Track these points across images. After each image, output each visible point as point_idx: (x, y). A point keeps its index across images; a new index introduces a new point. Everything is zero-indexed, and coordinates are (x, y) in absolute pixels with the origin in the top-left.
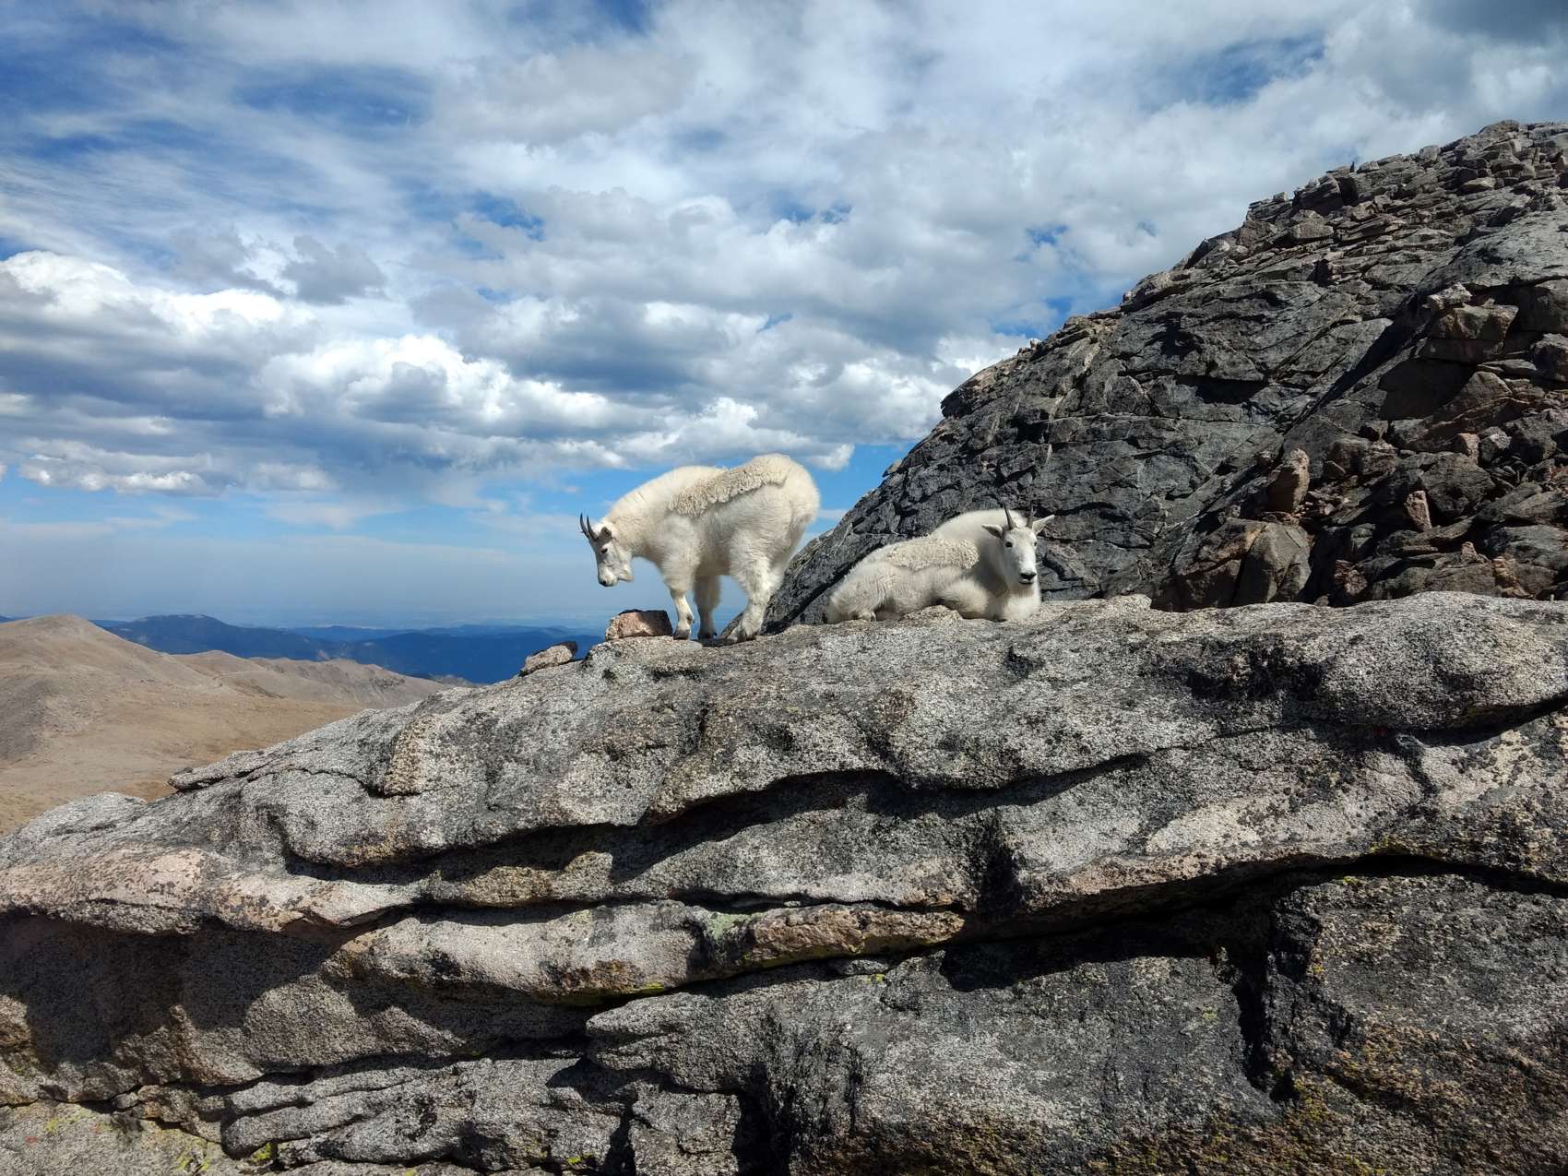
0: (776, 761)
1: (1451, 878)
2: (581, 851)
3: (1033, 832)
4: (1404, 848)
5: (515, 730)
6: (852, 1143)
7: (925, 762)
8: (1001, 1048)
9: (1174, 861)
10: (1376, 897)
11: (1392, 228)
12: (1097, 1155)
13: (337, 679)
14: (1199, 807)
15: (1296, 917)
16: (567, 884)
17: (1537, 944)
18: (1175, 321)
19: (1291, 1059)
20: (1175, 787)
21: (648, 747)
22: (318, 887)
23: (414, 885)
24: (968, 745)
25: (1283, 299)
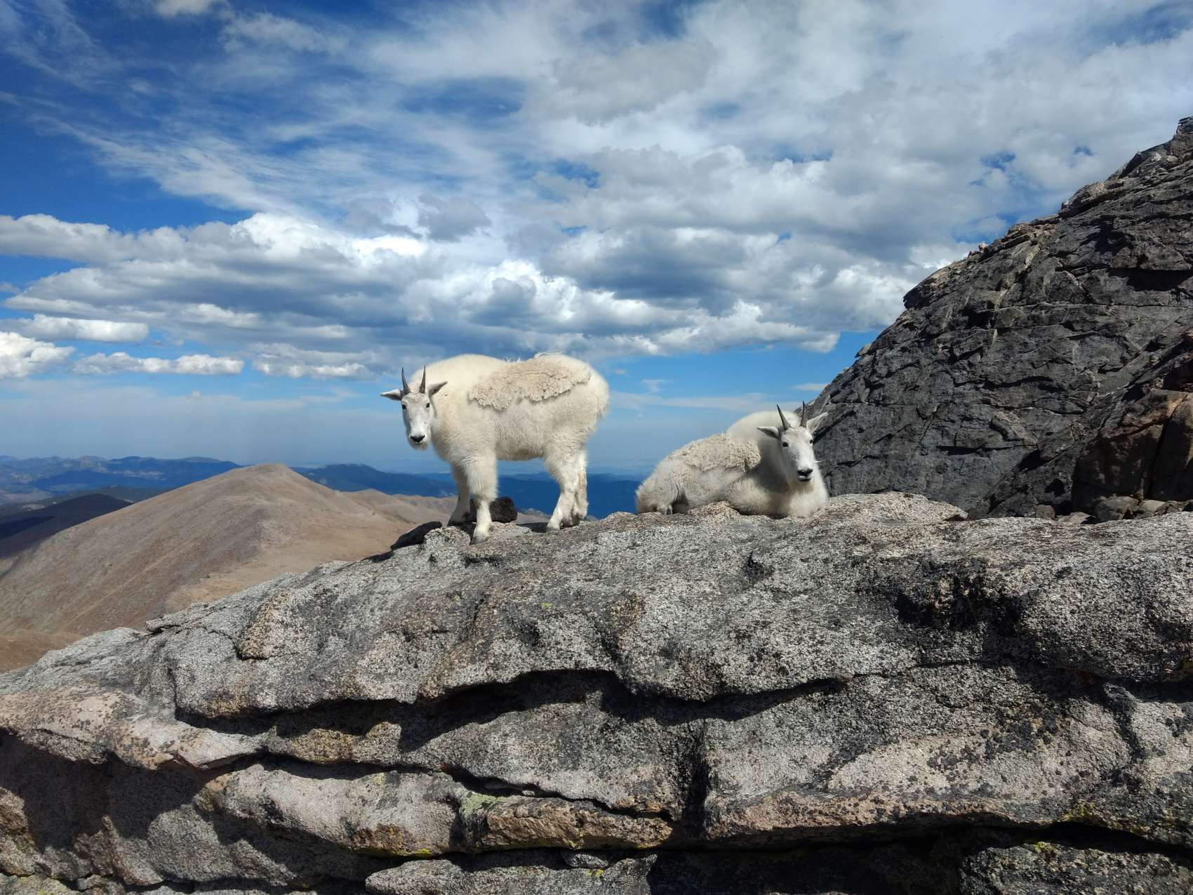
1: (1153, 859)
4: (1101, 821)
7: (645, 668)
9: (847, 804)
10: (1067, 873)
14: (890, 742)
15: (980, 882)
16: (365, 750)
18: (1108, 222)
20: (870, 717)
21: (434, 632)
22: (189, 733)
23: (258, 737)
24: (682, 655)
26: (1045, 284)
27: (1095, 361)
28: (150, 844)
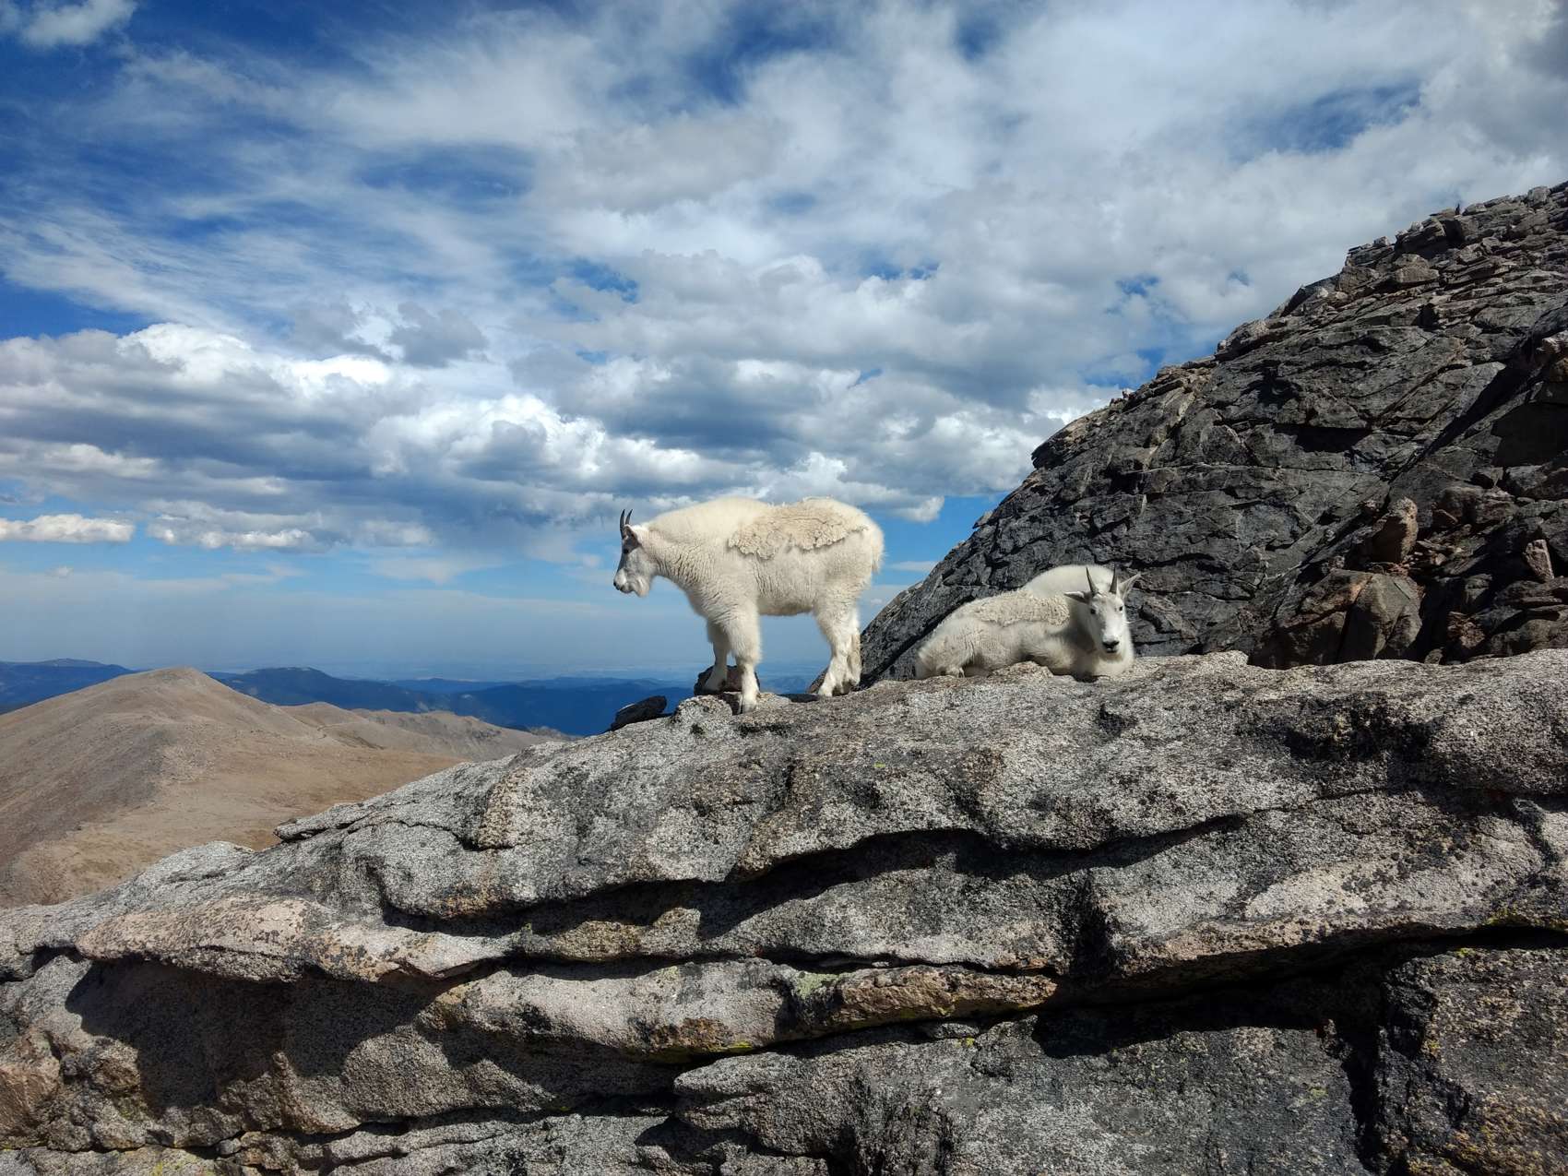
0: (863, 819)
2: (670, 907)
3: (1126, 895)
4: (1525, 919)
5: (605, 785)
7: (1015, 821)
8: (1097, 1119)
9: (1275, 927)
10: (1494, 971)
11: (1502, 270)
13: (437, 730)
14: (1300, 871)
15: (1409, 990)
16: (656, 940)
18: (1271, 369)
19: (1406, 1140)
20: (1274, 850)
21: (736, 803)
22: (414, 938)
23: (507, 938)
24: (1059, 805)
25: (1387, 345)
26: (1201, 440)
27: (1262, 536)
28: (344, 1081)
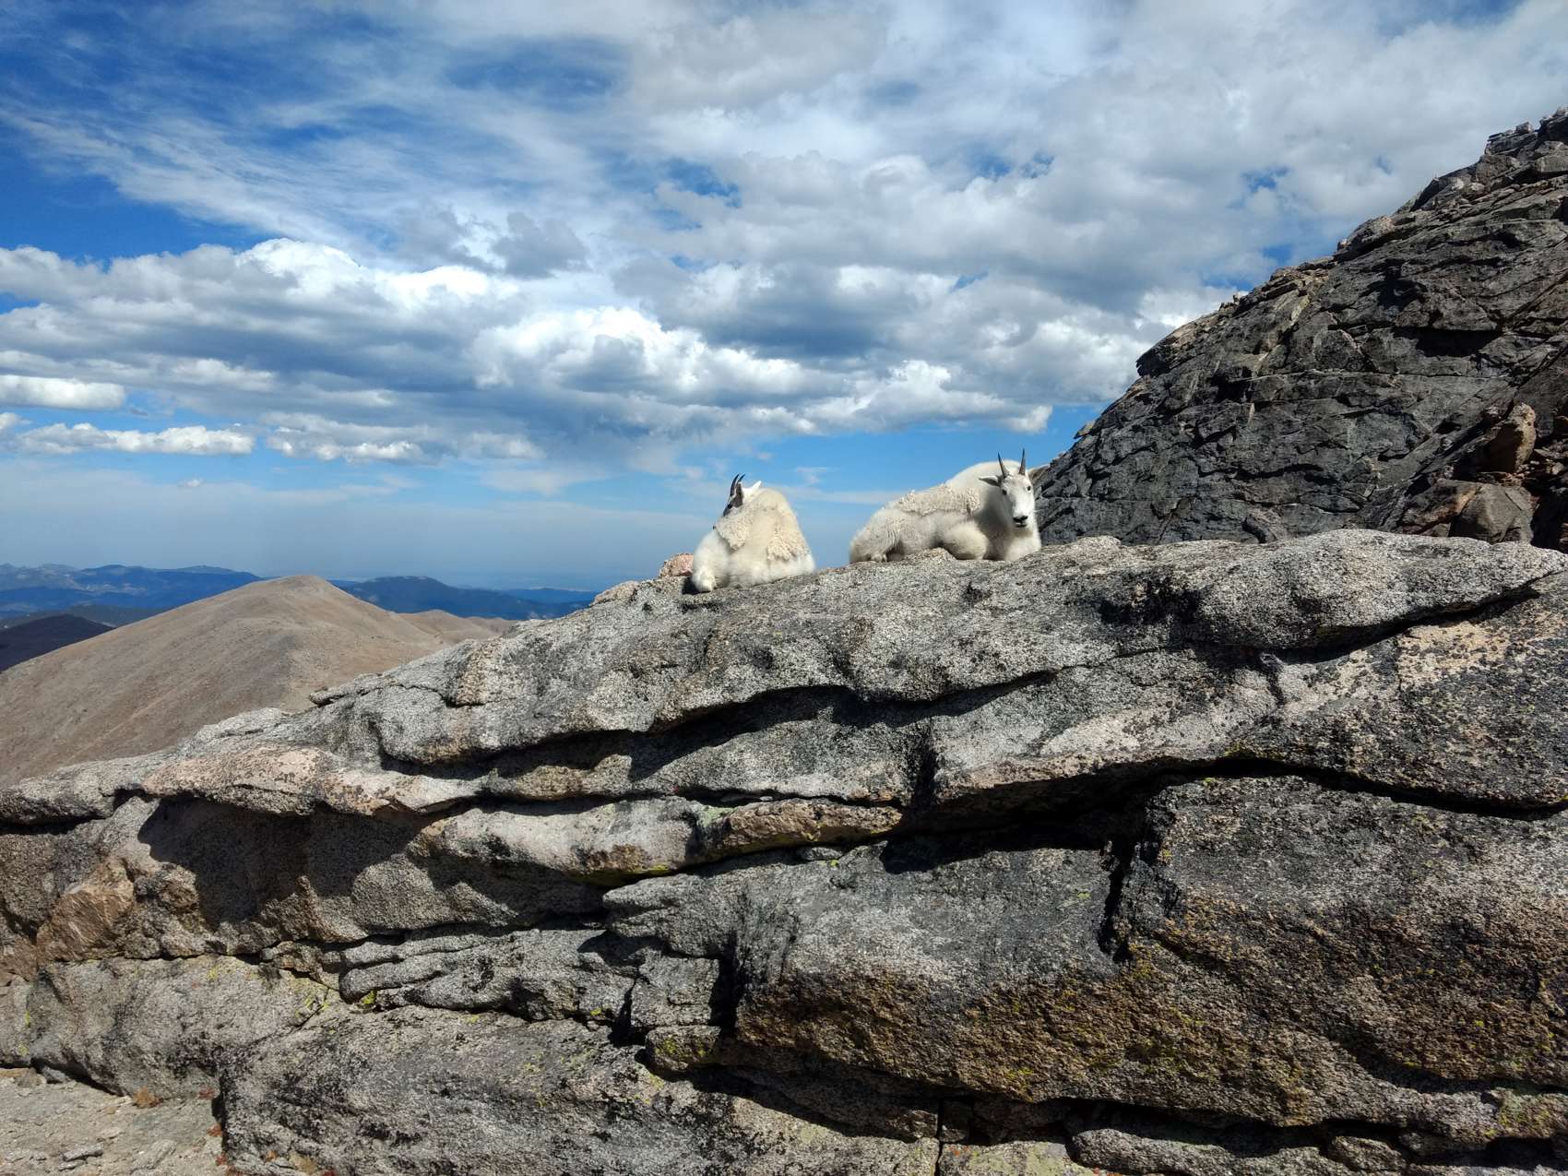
1: (1291, 779)
4: (1252, 752)
6: (780, 990)
7: (875, 676)
8: (912, 918)
10: (1226, 795)
12: (972, 1005)
14: (1092, 717)
15: (1160, 812)
16: (594, 781)
17: (1352, 834)
18: (1395, 268)
19: (1130, 926)
20: (1075, 700)
21: (663, 666)
22: (402, 780)
23: (477, 781)
24: (911, 663)
25: (1523, 240)
26: (1314, 345)
27: (1375, 445)
28: (354, 899)
